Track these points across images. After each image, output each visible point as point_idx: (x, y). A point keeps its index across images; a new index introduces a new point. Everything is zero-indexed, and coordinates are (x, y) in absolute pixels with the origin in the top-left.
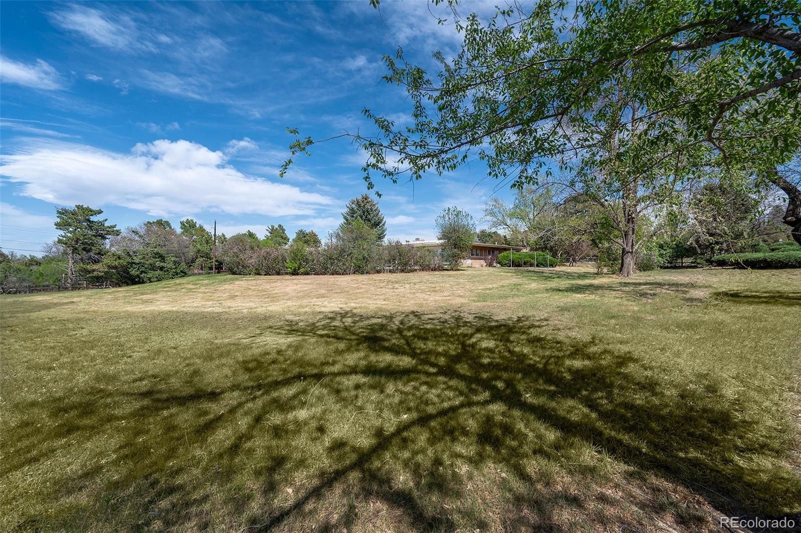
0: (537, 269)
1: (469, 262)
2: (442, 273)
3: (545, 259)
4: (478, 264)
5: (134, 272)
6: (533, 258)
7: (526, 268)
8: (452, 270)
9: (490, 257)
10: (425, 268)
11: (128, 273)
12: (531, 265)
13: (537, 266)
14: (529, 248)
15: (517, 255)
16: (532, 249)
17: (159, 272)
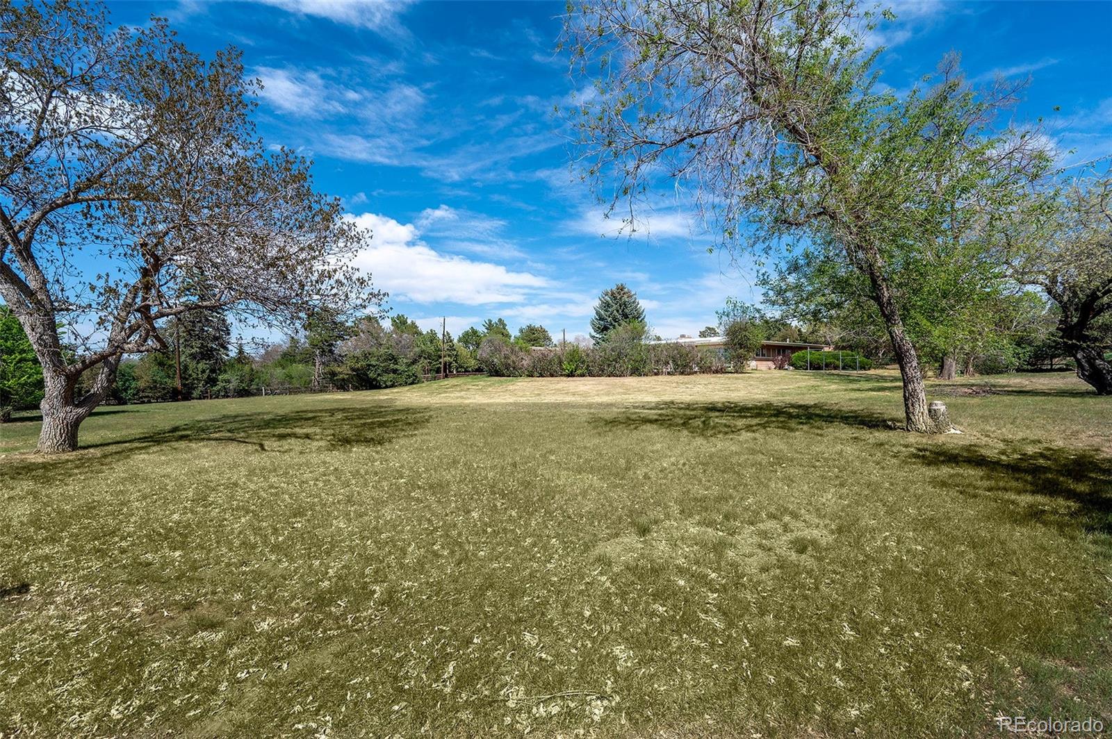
0: (842, 372)
1: (753, 364)
2: (726, 375)
3: (854, 361)
4: (764, 366)
5: (372, 375)
6: (838, 360)
7: (828, 372)
8: (737, 372)
9: (779, 358)
10: (706, 370)
11: (367, 375)
12: (836, 368)
13: (844, 368)
14: (832, 347)
15: (816, 354)
16: (837, 348)
17: (391, 375)
